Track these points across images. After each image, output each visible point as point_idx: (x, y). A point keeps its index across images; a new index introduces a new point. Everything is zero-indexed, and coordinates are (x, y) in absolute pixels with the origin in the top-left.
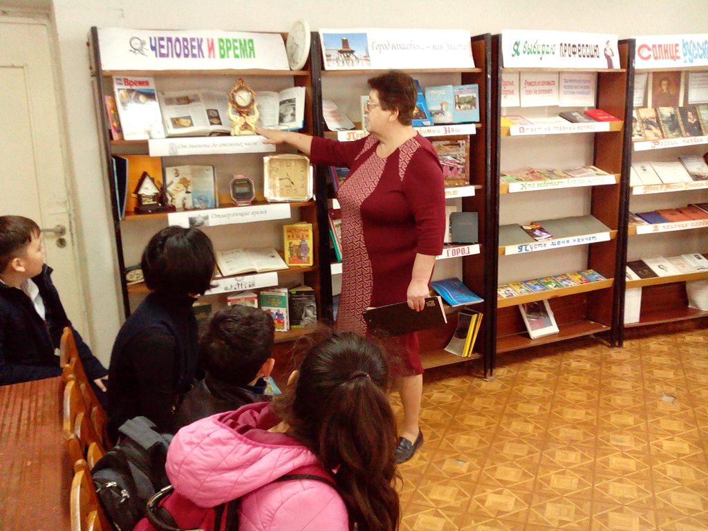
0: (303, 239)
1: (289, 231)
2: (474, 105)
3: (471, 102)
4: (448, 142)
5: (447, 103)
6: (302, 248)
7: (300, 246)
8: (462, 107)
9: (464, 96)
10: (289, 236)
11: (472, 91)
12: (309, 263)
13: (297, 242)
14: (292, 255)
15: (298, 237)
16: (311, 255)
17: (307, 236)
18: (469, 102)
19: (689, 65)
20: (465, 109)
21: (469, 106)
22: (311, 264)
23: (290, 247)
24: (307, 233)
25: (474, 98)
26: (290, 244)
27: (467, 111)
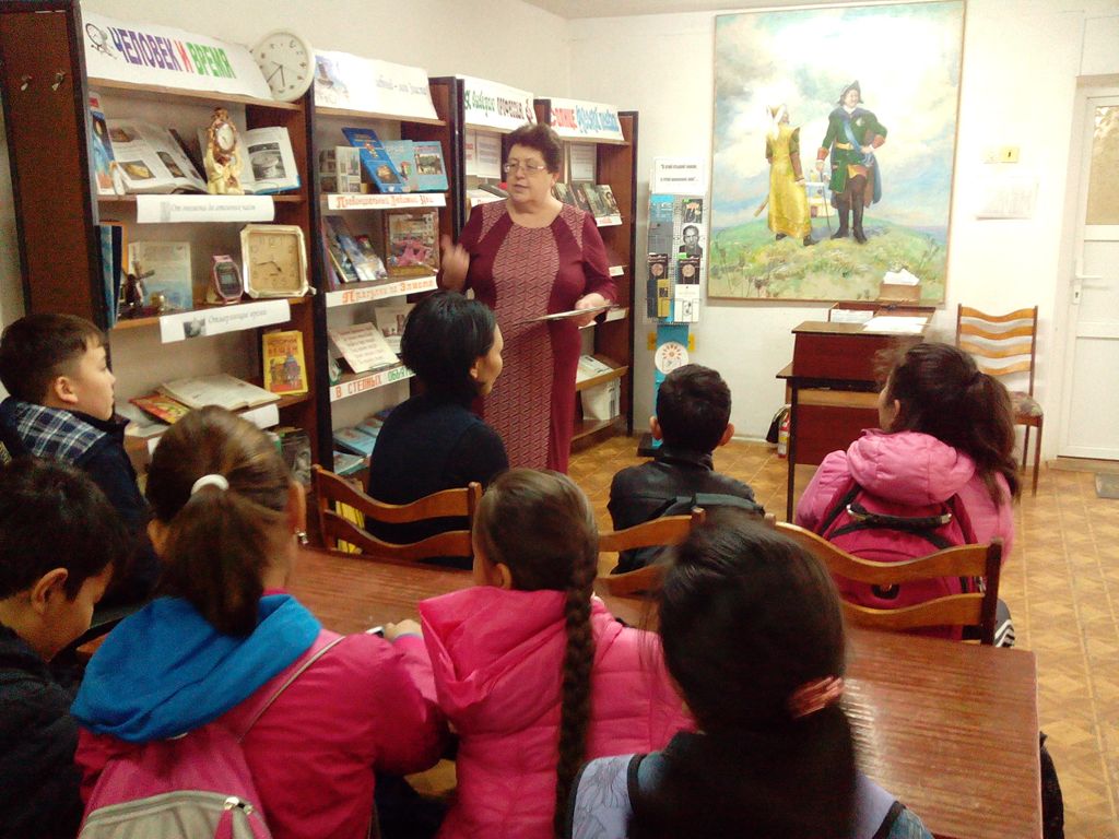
0: (289, 354)
1: (270, 343)
2: (440, 169)
3: (434, 164)
4: (410, 216)
5: (408, 164)
6: (289, 366)
7: (285, 364)
8: (426, 169)
9: (426, 155)
10: (270, 352)
11: (432, 150)
12: (301, 388)
13: (281, 359)
14: (274, 379)
15: (282, 351)
16: (303, 376)
17: (296, 348)
18: (432, 165)
19: (584, 135)
20: (429, 173)
21: (433, 169)
22: (305, 389)
23: (272, 368)
24: (294, 344)
25: (438, 160)
26: (272, 362)
27: (432, 176)
